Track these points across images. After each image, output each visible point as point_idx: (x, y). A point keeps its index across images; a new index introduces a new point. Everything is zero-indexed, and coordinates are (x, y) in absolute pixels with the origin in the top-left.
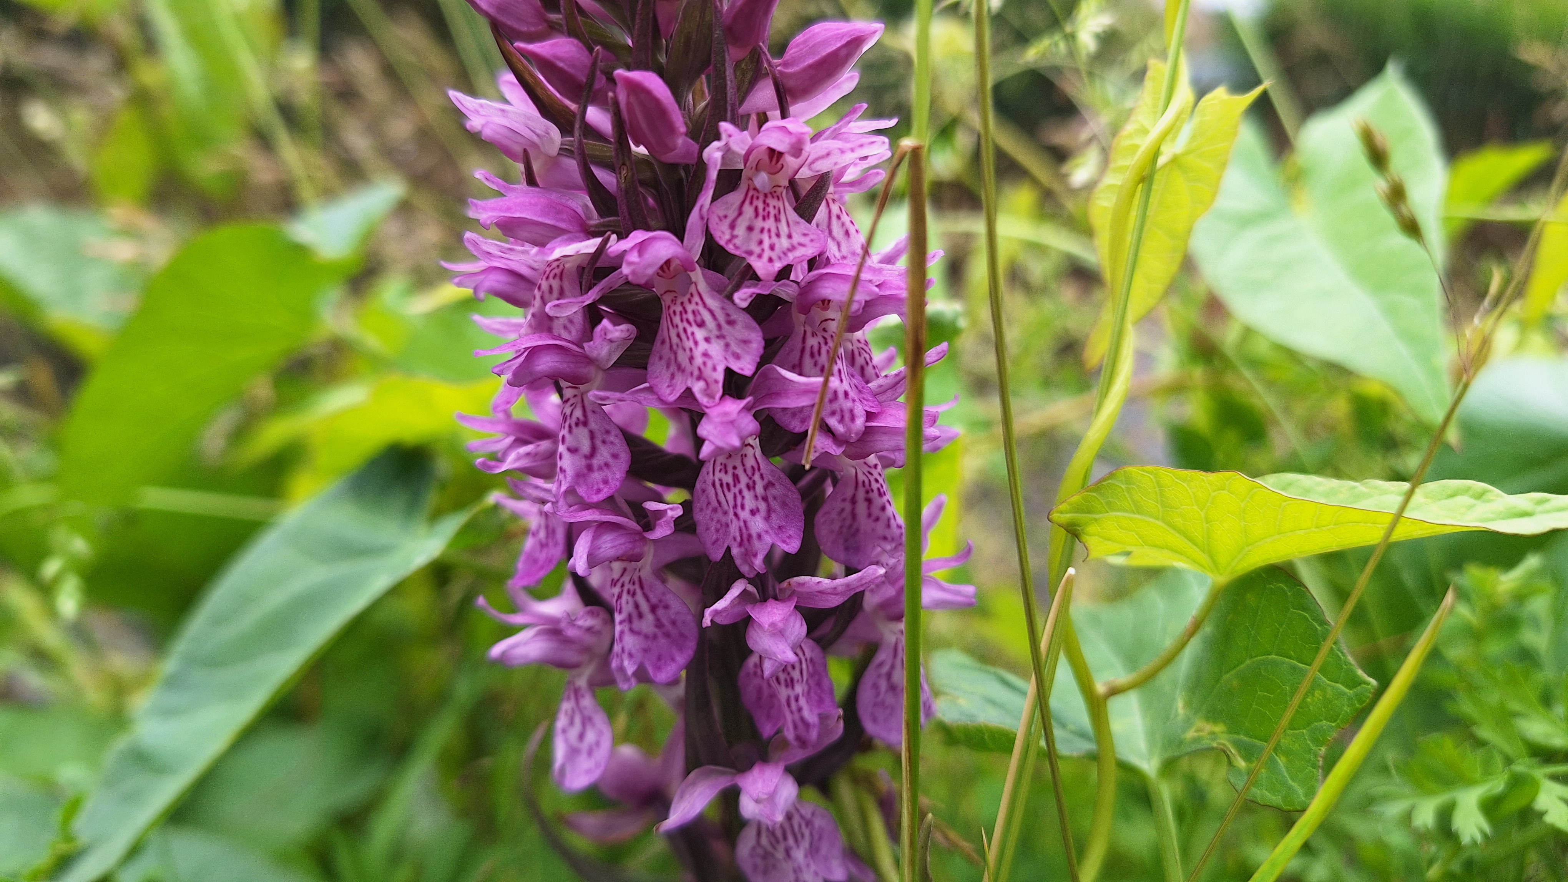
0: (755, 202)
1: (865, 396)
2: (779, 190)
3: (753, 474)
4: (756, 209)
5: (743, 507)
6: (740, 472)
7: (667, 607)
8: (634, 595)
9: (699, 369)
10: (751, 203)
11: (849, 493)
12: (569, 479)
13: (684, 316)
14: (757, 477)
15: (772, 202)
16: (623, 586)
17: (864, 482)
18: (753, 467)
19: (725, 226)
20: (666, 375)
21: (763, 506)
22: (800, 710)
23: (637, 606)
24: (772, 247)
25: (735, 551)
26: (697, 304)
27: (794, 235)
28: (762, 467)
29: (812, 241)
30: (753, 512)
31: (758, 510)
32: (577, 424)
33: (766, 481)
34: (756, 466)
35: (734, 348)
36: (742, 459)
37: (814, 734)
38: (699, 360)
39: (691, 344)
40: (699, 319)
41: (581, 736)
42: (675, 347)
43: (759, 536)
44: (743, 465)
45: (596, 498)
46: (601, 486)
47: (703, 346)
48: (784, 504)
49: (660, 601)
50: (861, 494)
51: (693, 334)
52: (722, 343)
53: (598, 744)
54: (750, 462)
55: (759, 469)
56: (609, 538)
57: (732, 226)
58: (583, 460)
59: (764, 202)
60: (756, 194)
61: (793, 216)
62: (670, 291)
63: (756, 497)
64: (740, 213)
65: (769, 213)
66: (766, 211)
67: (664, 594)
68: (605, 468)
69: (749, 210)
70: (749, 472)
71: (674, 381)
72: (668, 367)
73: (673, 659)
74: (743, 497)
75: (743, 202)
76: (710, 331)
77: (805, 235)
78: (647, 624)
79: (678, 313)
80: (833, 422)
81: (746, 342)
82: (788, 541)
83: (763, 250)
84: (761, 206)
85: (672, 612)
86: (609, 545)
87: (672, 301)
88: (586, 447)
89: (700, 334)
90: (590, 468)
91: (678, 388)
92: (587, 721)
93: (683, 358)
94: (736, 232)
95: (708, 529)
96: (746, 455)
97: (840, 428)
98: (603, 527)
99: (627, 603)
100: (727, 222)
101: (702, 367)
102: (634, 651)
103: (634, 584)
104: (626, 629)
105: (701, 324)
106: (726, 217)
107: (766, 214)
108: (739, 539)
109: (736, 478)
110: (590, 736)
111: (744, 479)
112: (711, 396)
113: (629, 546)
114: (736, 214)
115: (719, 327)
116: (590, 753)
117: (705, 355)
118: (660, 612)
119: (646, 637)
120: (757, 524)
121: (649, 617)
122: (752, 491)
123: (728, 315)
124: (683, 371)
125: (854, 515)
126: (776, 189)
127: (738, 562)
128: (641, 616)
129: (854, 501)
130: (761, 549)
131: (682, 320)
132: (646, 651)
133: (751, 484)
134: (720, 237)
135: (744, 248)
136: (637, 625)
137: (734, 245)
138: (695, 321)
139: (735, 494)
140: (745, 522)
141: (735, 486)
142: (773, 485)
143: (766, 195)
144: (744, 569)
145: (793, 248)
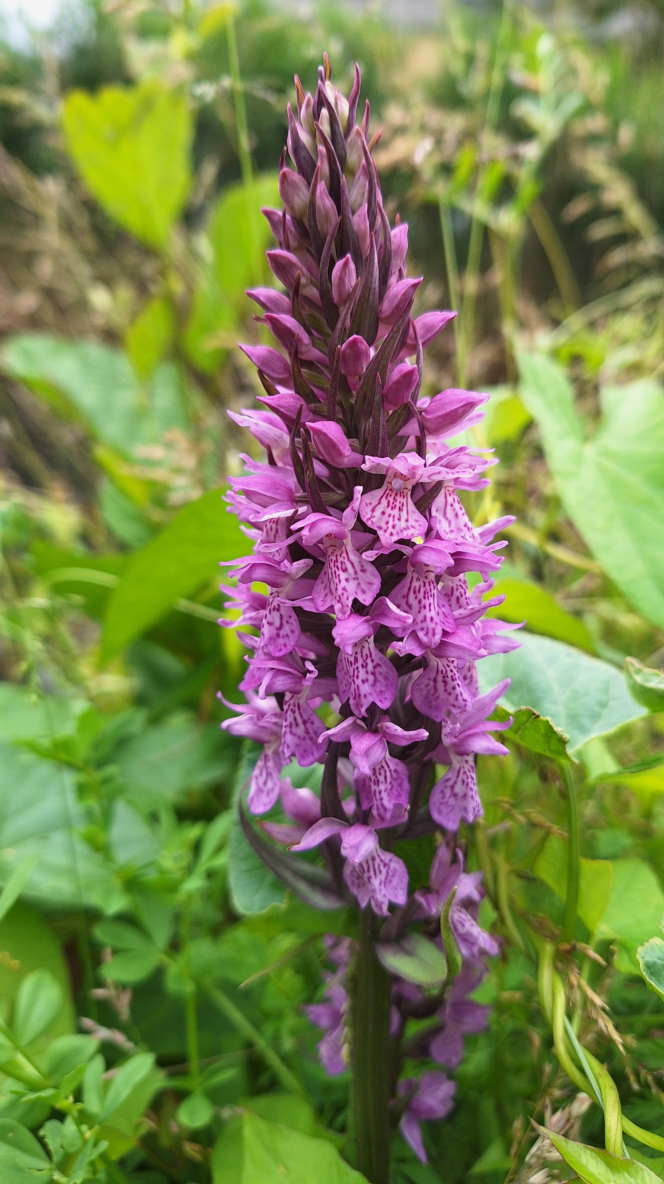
0: (389, 498)
1: (448, 620)
2: (406, 491)
3: (367, 659)
4: (389, 502)
5: (357, 677)
6: (359, 656)
7: (312, 723)
8: (294, 712)
9: (339, 596)
10: (386, 498)
11: (433, 675)
12: (265, 640)
13: (336, 564)
14: (369, 661)
15: (399, 499)
16: (289, 706)
17: (442, 671)
18: (367, 655)
19: (369, 510)
20: (323, 594)
21: (371, 678)
22: (381, 799)
23: (295, 719)
24: (394, 527)
25: (351, 702)
26: (344, 558)
27: (410, 519)
28: (373, 655)
29: (420, 525)
30: (363, 682)
31: (367, 680)
32: (274, 610)
33: (375, 663)
34: (369, 654)
35: (363, 586)
36: (362, 649)
37: (388, 816)
38: (340, 591)
39: (337, 581)
40: (344, 567)
41: (265, 783)
42: (330, 579)
43: (365, 696)
44: (362, 653)
45: (278, 654)
46: (282, 648)
47: (343, 583)
48: (386, 678)
49: (309, 719)
50: (440, 678)
51: (339, 575)
52: (356, 582)
53: (272, 790)
54: (366, 651)
55: (371, 656)
56: (281, 679)
57: (373, 510)
58: (275, 630)
59: (394, 498)
60: (390, 492)
61: (411, 507)
62: (333, 546)
63: (367, 672)
64: (379, 503)
65: (395, 505)
66: (394, 504)
67: (312, 715)
68: (286, 638)
69: (384, 502)
70: (364, 657)
71: (326, 598)
72: (325, 589)
73: (312, 754)
74: (358, 672)
75: (382, 496)
76: (350, 575)
77: (416, 521)
78: (300, 730)
79: (333, 561)
80: (421, 634)
81: (370, 584)
82: (383, 701)
83: (388, 527)
84: (392, 501)
85: (315, 726)
86: (280, 683)
87: (332, 552)
88: (277, 623)
89: (343, 576)
90: (278, 635)
91: (327, 603)
92: (269, 775)
93: (333, 587)
94: (374, 514)
95: (342, 683)
96: (364, 647)
97: (425, 639)
98: (278, 672)
99: (290, 716)
100: (371, 507)
101: (341, 595)
102: (290, 745)
103: (295, 706)
104: (288, 731)
105: (345, 570)
106: (370, 504)
107: (394, 506)
108: (354, 695)
109: (356, 659)
110: (270, 785)
111: (360, 661)
112: (344, 613)
113: (292, 685)
114: (377, 503)
115: (356, 573)
116: (268, 793)
117: (344, 589)
118: (309, 725)
119: (299, 737)
120: (365, 689)
121: (302, 727)
122: (364, 669)
123: (362, 566)
124: (332, 594)
125: (436, 689)
126: (404, 490)
127: (352, 708)
128: (297, 725)
129: (435, 680)
130: (366, 704)
131: (334, 566)
132: (297, 745)
133: (365, 664)
134: (364, 516)
135: (378, 524)
136: (294, 729)
137: (372, 522)
138: (341, 568)
139: (354, 668)
140: (358, 686)
141: (355, 664)
142: (381, 666)
143: (396, 494)
144: (356, 712)
145: (407, 528)
